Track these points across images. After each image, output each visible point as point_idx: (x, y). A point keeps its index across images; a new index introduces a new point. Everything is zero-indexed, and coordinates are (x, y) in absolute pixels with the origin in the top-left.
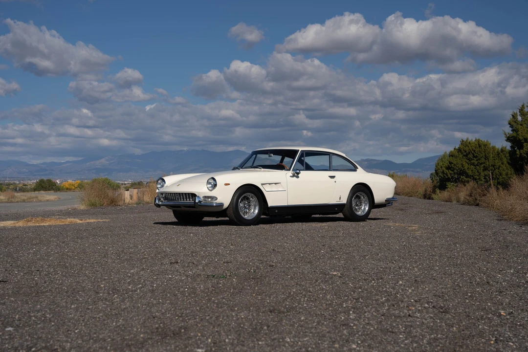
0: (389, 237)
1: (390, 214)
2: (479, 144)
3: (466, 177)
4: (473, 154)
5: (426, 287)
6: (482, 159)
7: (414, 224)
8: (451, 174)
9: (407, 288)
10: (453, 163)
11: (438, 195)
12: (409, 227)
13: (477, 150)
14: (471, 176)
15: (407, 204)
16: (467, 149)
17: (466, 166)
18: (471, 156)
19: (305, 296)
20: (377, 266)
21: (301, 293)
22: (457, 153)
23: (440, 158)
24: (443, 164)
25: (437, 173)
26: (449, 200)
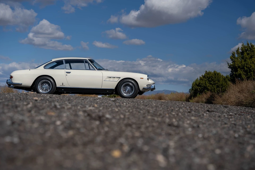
2: (215, 74)
3: (207, 91)
4: (211, 78)
6: (216, 81)
8: (199, 89)
10: (201, 83)
11: (192, 100)
13: (213, 77)
16: (208, 76)
17: (208, 85)
18: (210, 79)
22: (203, 78)
23: (195, 81)
24: (196, 84)
25: (192, 89)
26: (198, 102)
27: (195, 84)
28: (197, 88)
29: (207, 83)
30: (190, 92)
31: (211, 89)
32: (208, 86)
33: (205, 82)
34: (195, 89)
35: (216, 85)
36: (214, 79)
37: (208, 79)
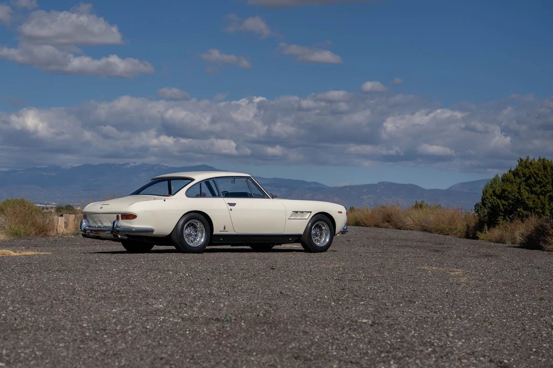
0: (425, 283)
1: (422, 255)
2: (543, 166)
3: (524, 210)
4: (535, 178)
5: (479, 340)
6: (548, 186)
7: (457, 268)
8: (503, 205)
9: (457, 341)
10: (506, 190)
11: (485, 233)
12: (451, 271)
13: (540, 174)
14: (532, 208)
15: (443, 244)
16: (527, 171)
17: (526, 194)
18: (532, 181)
19: (333, 344)
20: (415, 315)
21: (328, 341)
22: (513, 177)
23: (490, 183)
24: (494, 192)
25: (484, 204)
26: (500, 241)
27: (491, 191)
28: (498, 203)
29: (523, 191)
30: (477, 212)
31: (535, 207)
32: (528, 198)
33: (519, 188)
34: (492, 205)
35: (548, 194)
36: (542, 181)
37: (526, 181)
